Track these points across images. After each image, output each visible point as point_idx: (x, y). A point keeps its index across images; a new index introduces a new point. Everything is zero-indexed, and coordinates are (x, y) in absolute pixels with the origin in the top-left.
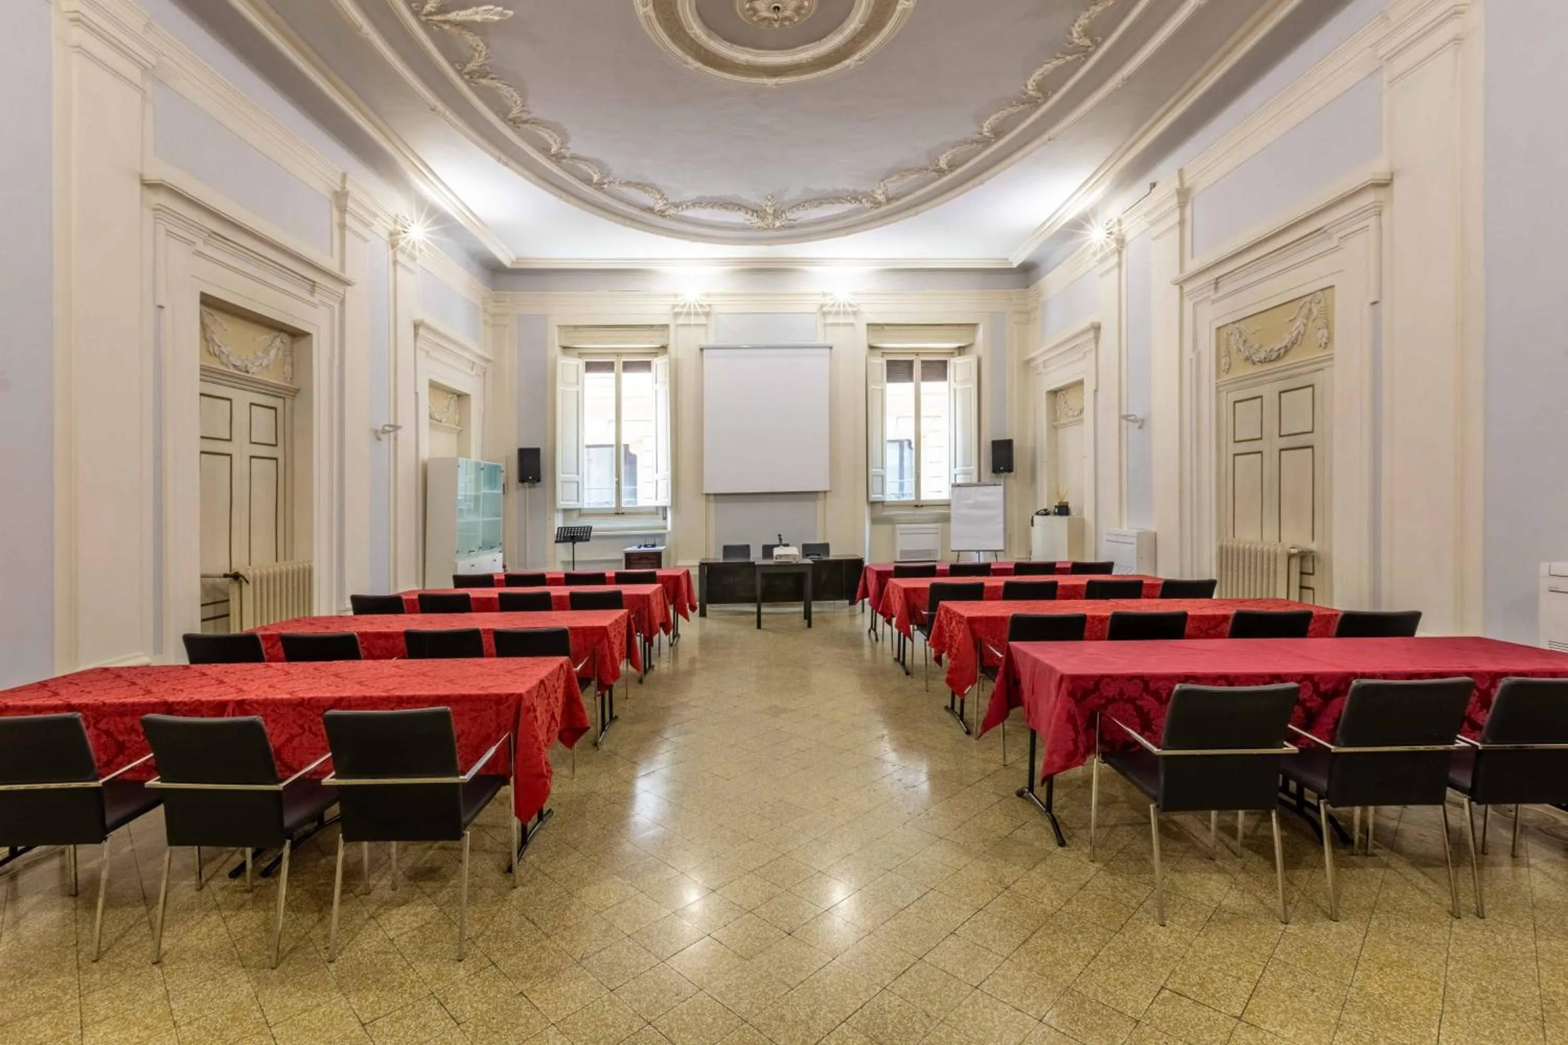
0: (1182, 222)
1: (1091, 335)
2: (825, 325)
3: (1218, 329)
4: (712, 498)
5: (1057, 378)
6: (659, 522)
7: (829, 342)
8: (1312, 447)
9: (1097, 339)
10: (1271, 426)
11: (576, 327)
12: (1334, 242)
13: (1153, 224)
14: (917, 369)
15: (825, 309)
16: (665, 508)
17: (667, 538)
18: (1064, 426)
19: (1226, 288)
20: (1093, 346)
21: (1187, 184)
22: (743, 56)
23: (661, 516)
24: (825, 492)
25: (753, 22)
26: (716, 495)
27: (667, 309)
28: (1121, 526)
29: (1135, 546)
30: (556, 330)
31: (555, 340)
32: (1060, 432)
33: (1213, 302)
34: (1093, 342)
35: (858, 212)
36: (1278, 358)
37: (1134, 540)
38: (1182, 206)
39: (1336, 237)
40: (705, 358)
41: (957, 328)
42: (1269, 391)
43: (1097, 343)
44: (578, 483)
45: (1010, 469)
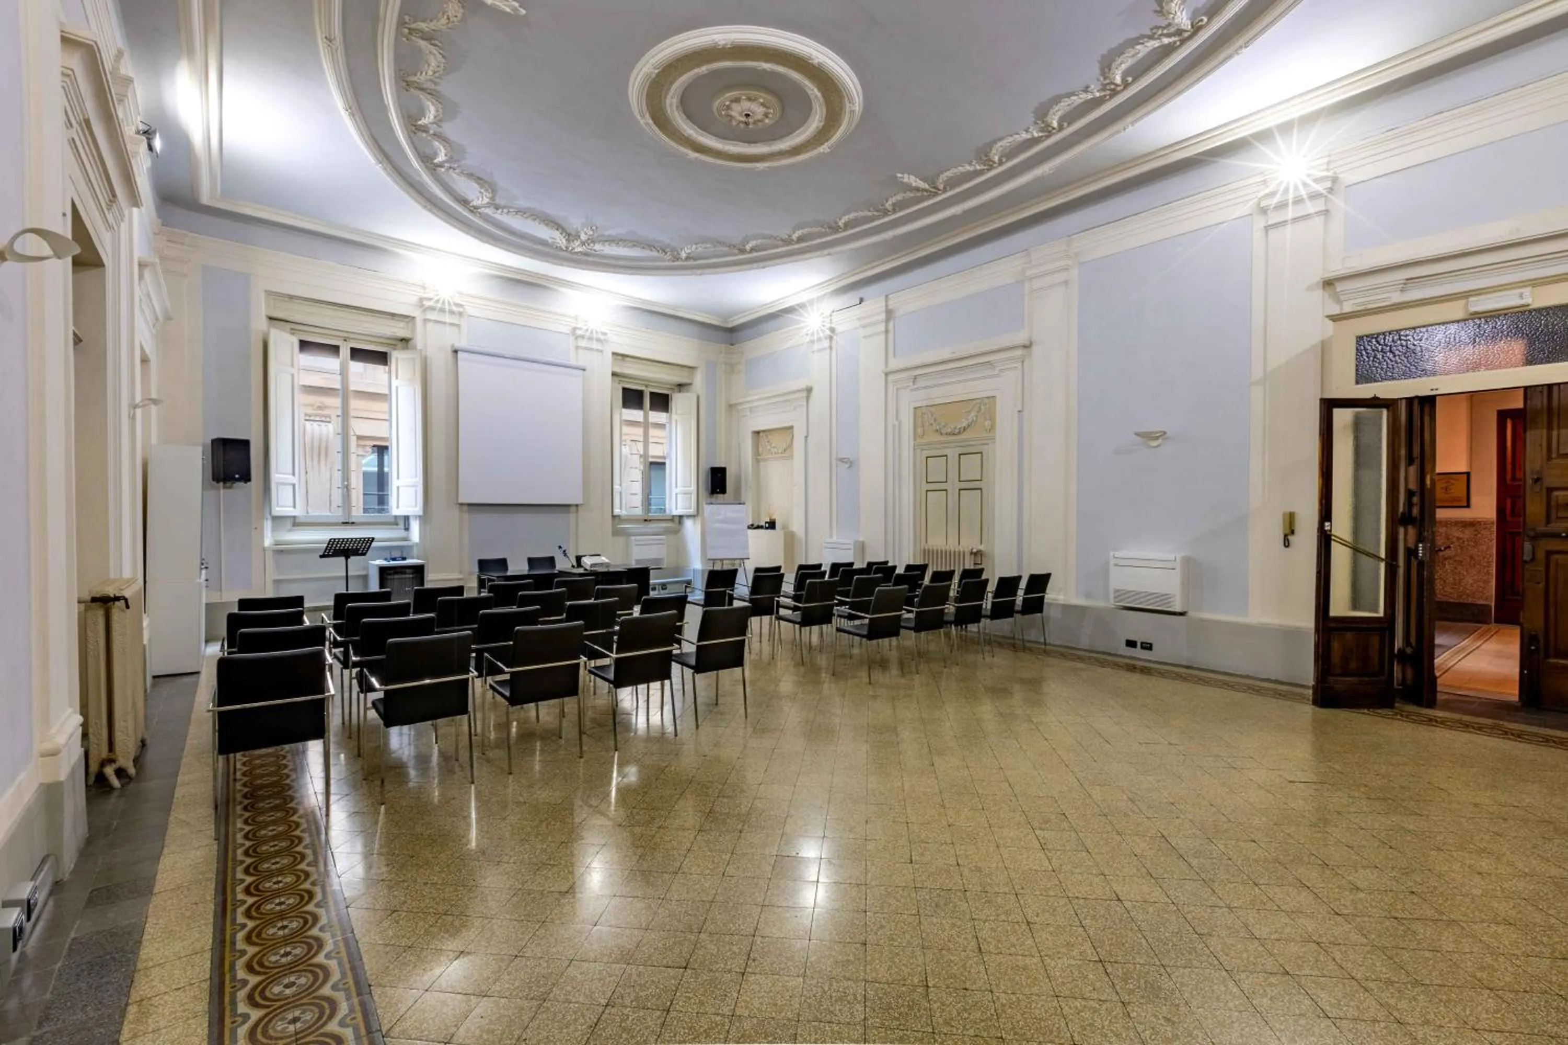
0: (887, 331)
1: (804, 394)
2: (577, 348)
3: (915, 408)
4: (465, 508)
5: (763, 422)
6: (399, 533)
7: (581, 363)
8: (980, 489)
9: (808, 398)
10: (953, 474)
11: (291, 297)
12: (996, 372)
13: (864, 327)
14: (647, 401)
15: (579, 332)
16: (407, 518)
17: (415, 550)
18: (765, 460)
19: (921, 383)
20: (805, 403)
21: (890, 307)
22: (690, 130)
23: (402, 526)
24: (577, 506)
25: (720, 115)
26: (470, 505)
27: (414, 299)
28: (831, 537)
29: (852, 552)
30: (263, 294)
31: (260, 310)
32: (762, 463)
33: (912, 390)
34: (805, 400)
35: (655, 259)
36: (959, 433)
37: (852, 547)
38: (887, 320)
39: (998, 369)
40: (460, 363)
41: (679, 368)
42: (952, 453)
43: (807, 401)
44: (294, 485)
45: (723, 491)
